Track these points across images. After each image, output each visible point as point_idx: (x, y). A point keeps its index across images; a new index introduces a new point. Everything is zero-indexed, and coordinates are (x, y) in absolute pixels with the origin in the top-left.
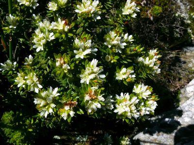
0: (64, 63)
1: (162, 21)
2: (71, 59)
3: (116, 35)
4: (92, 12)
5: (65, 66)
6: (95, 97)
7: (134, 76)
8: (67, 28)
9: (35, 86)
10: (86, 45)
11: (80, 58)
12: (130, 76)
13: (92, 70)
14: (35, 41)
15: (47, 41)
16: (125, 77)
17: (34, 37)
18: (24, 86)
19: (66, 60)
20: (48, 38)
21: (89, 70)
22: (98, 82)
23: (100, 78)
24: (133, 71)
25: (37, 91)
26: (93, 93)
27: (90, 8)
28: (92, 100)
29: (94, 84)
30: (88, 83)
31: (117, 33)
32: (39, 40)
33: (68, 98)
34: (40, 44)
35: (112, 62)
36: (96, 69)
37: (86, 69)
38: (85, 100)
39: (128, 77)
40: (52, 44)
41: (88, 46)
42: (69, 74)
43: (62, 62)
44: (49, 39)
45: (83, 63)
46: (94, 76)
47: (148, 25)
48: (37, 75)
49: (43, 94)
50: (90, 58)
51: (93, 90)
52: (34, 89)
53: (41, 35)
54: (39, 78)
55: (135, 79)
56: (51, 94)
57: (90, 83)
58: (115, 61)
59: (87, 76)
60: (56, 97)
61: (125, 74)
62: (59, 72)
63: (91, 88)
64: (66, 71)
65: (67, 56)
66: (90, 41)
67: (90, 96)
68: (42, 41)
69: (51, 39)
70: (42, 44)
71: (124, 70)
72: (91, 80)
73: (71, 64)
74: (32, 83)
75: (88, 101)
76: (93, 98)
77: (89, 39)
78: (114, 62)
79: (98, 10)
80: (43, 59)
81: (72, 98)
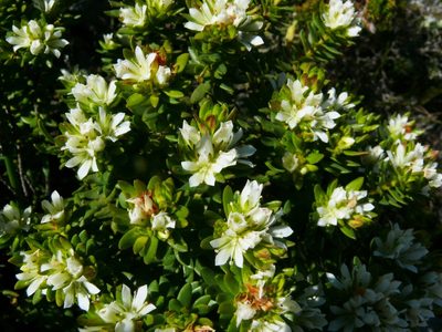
0: (156, 209)
1: (394, 44)
2: (174, 193)
3: (306, 88)
4: (236, 22)
5: (158, 220)
6: (270, 304)
7: (369, 207)
8: (162, 75)
9: (78, 288)
10: (218, 141)
11: (204, 184)
12: (359, 209)
13: (247, 218)
14: (70, 146)
15: (108, 143)
16: (344, 213)
17: (67, 133)
18: (45, 292)
19: (160, 200)
20: (108, 131)
21: (237, 220)
22: (273, 256)
23: (275, 239)
24: (364, 194)
25: (84, 304)
26: (261, 293)
27: (230, 12)
28: (260, 314)
29: (261, 263)
30: (240, 263)
31: (308, 82)
32: (84, 143)
33: (183, 319)
34: (85, 155)
35: (303, 171)
36: (261, 215)
37: (229, 219)
38: (239, 321)
39: (354, 213)
40: (122, 150)
41: (226, 140)
42: (177, 241)
43: (148, 206)
44: (112, 134)
45: (216, 199)
46: (259, 240)
47: (359, 59)
48: (78, 254)
49: (105, 313)
50: (235, 179)
51: (261, 284)
52: (76, 299)
53: (87, 127)
54: (86, 263)
55: (375, 215)
56: (129, 309)
57: (246, 262)
58: (312, 168)
59: (234, 242)
60: (145, 317)
61: (343, 204)
62: (142, 240)
63: (253, 277)
64: (164, 236)
65: (161, 186)
66: (229, 125)
67: (254, 305)
68: (91, 143)
69: (117, 134)
70: (92, 153)
71: (338, 194)
72: (250, 251)
73: (179, 209)
74: (67, 283)
75: (247, 323)
76: (264, 308)
77: (224, 121)
78: (309, 173)
79: (254, 17)
80: (101, 192)
81: (194, 316)
